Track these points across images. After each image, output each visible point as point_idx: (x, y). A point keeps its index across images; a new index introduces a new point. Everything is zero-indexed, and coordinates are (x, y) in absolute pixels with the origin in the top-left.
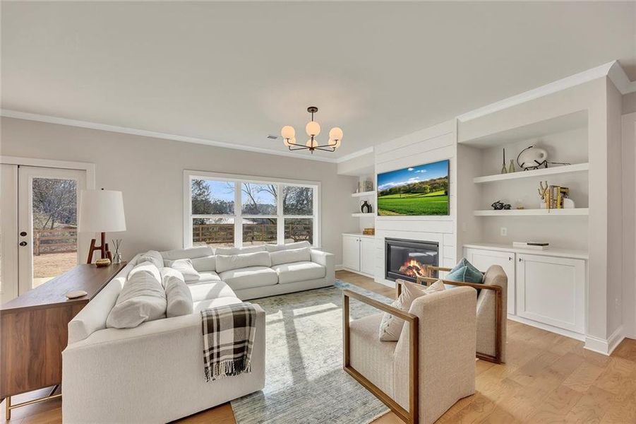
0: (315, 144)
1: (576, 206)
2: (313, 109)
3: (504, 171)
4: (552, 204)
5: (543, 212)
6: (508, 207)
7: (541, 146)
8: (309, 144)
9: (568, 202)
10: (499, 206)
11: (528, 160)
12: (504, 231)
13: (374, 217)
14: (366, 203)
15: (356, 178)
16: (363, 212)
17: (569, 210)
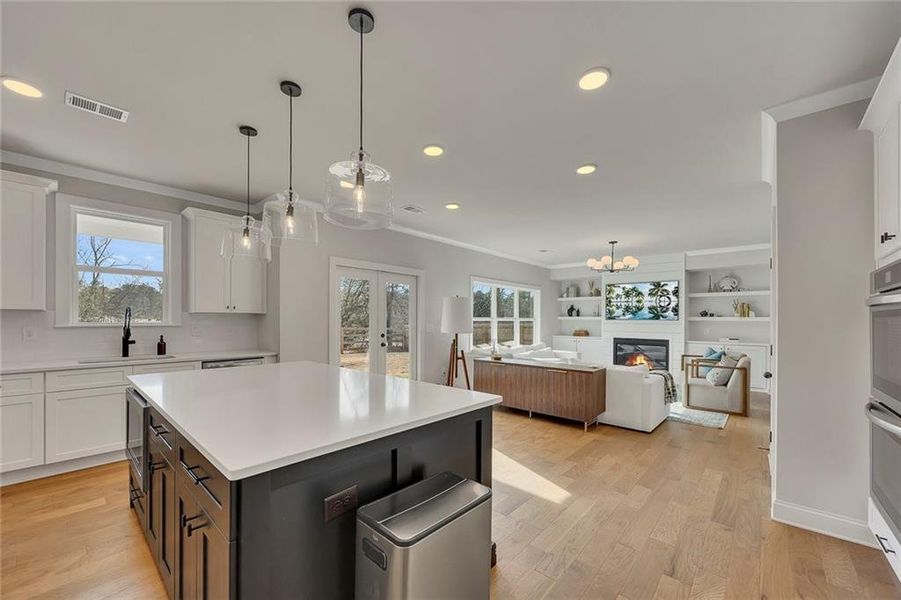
1: (756, 316)
2: (613, 243)
3: (710, 291)
4: (743, 314)
5: (737, 319)
6: (712, 315)
7: (732, 276)
9: (752, 313)
10: (705, 314)
11: (726, 284)
12: (707, 332)
13: (600, 321)
14: (572, 307)
15: (559, 283)
16: (571, 316)
17: (752, 318)
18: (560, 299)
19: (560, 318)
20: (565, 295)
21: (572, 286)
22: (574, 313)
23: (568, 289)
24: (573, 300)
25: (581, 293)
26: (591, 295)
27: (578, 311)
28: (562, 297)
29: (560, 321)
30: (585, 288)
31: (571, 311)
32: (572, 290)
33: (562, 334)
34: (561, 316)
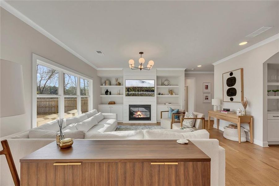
0: (142, 67)
2: (141, 53)
3: (161, 85)
4: (172, 94)
7: (167, 80)
8: (140, 67)
9: (174, 94)
10: (160, 94)
13: (123, 97)
14: (107, 90)
15: (101, 78)
16: (107, 94)
17: (174, 96)
18: (101, 86)
19: (101, 96)
20: (104, 84)
21: (107, 80)
22: (109, 93)
23: (105, 81)
24: (108, 87)
25: (112, 83)
26: (116, 85)
27: (110, 93)
28: (102, 85)
29: (101, 97)
30: (114, 82)
31: (107, 92)
32: (107, 82)
33: (102, 104)
34: (101, 95)
